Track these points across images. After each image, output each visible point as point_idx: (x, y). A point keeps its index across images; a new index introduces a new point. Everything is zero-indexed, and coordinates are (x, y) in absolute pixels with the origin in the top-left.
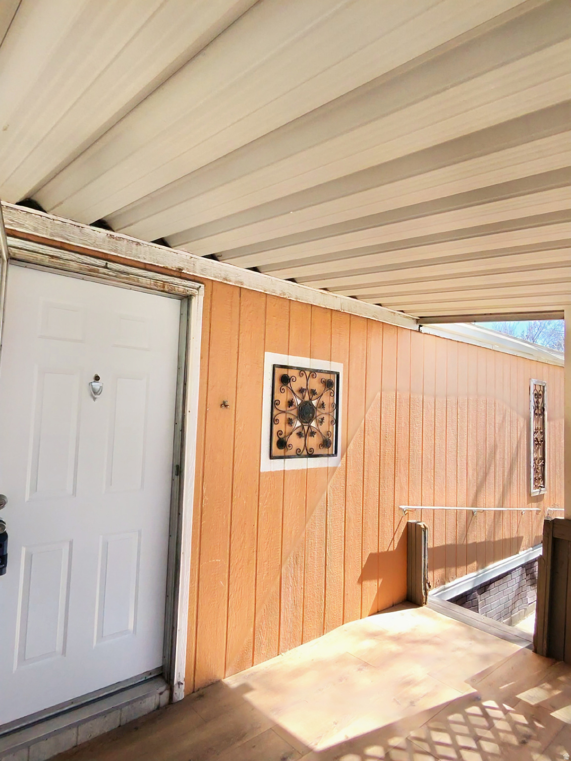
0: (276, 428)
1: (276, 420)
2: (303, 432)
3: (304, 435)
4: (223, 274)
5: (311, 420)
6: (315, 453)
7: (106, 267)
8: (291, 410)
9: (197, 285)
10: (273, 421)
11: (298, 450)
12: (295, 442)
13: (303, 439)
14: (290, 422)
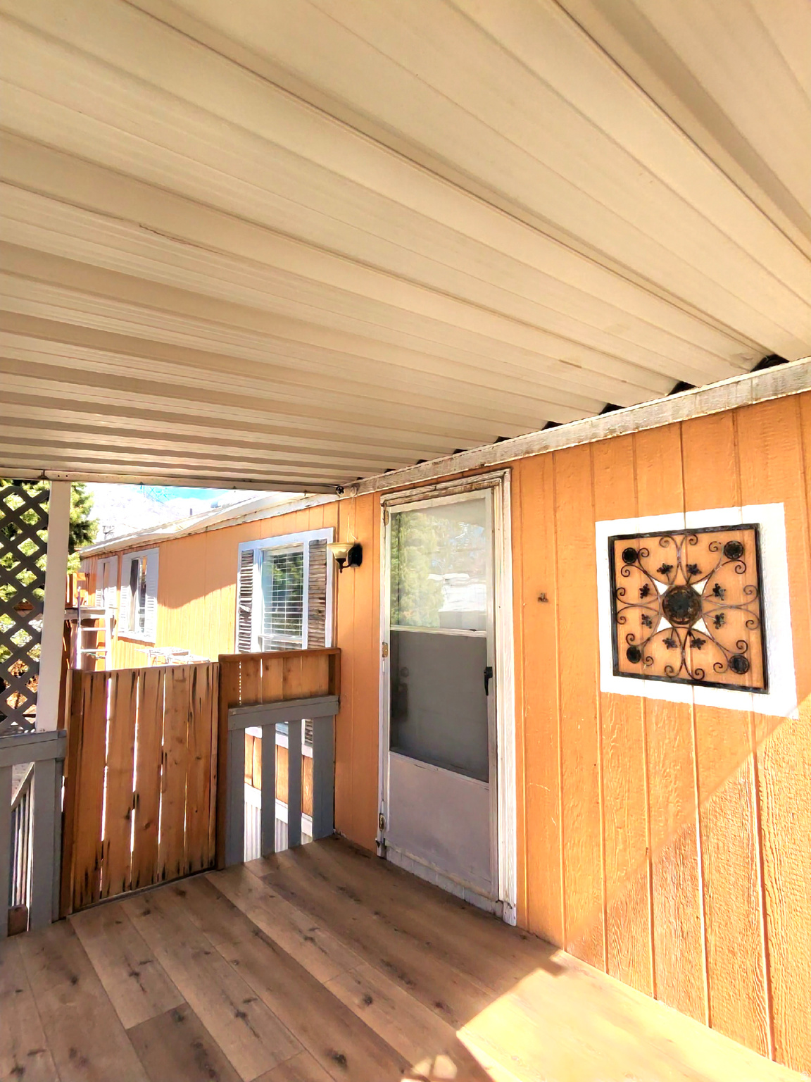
0: (623, 631)
1: (621, 618)
2: (677, 639)
3: (678, 643)
4: (524, 448)
5: (693, 619)
6: (707, 679)
7: (435, 490)
8: (650, 603)
9: (500, 473)
10: (616, 618)
11: (669, 669)
12: (660, 654)
13: (678, 650)
14: (647, 621)
